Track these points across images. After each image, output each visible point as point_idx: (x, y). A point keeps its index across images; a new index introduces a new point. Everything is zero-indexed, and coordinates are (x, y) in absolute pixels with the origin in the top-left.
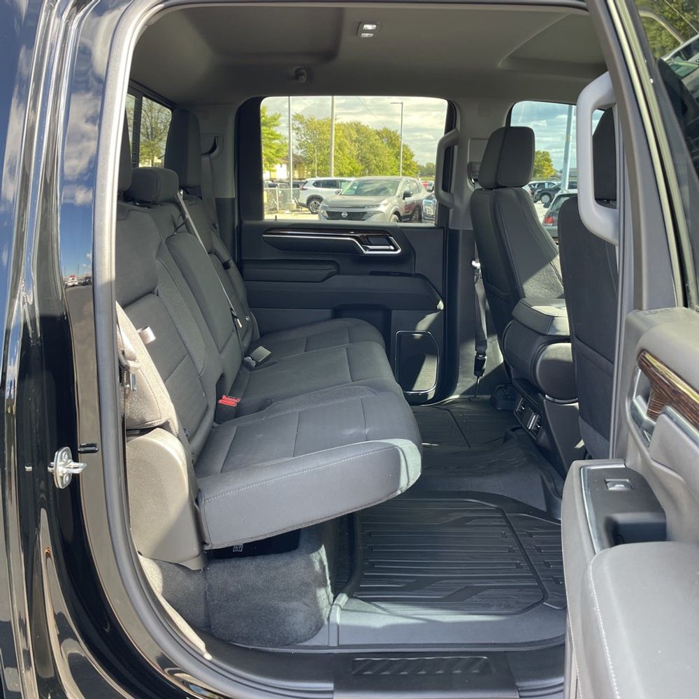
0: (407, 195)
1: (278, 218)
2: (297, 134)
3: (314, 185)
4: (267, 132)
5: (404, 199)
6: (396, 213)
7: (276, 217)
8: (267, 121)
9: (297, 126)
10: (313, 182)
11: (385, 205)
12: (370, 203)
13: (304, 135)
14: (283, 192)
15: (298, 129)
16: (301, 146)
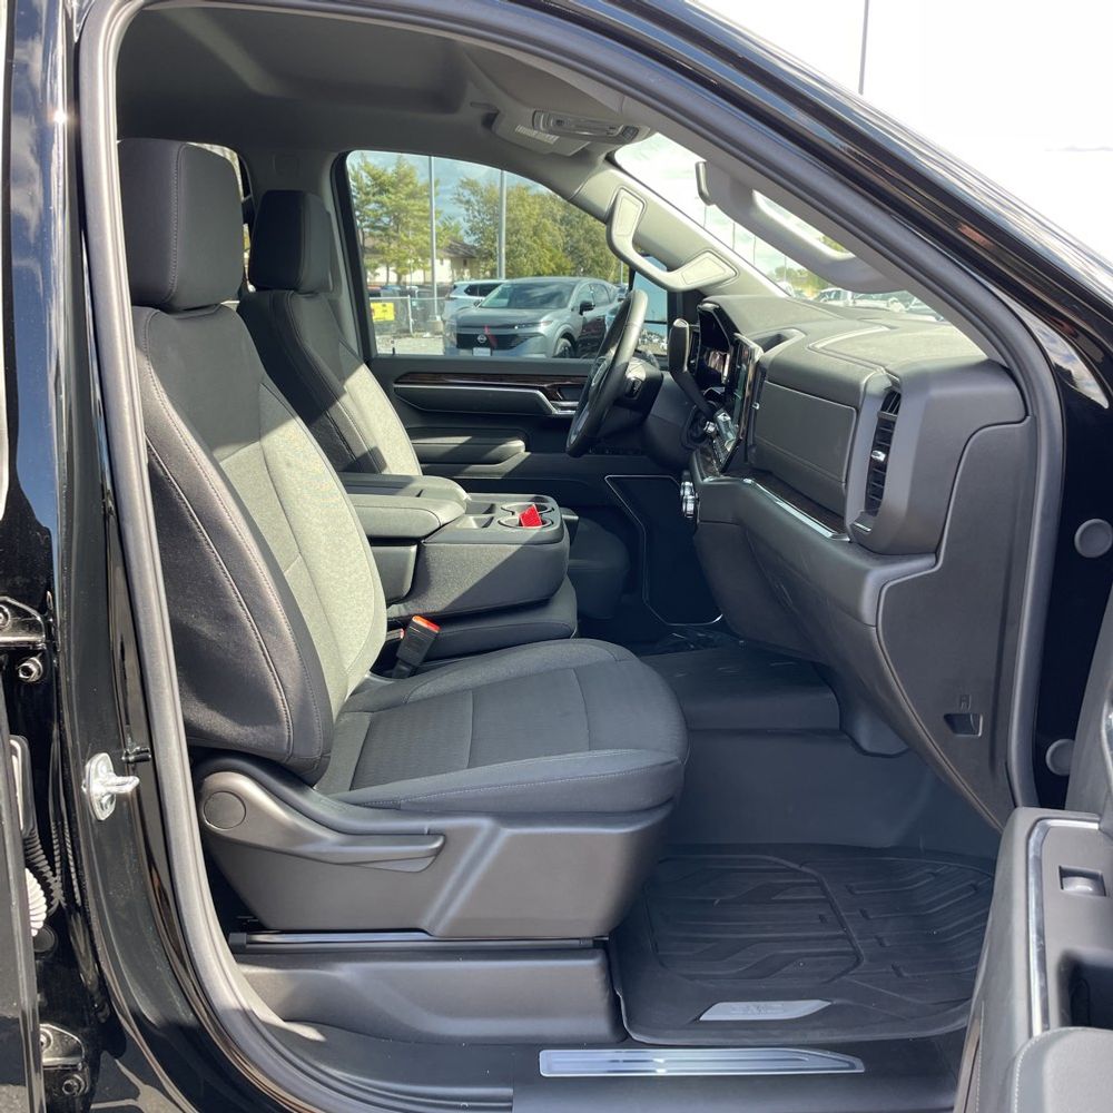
0: (586, 307)
1: (397, 352)
2: (467, 210)
3: (466, 291)
4: (417, 208)
5: (581, 313)
6: (567, 335)
7: (394, 350)
8: (418, 189)
9: (467, 198)
10: (466, 287)
11: (548, 322)
12: (524, 321)
13: (479, 212)
14: (421, 304)
15: (468, 202)
16: (473, 230)
